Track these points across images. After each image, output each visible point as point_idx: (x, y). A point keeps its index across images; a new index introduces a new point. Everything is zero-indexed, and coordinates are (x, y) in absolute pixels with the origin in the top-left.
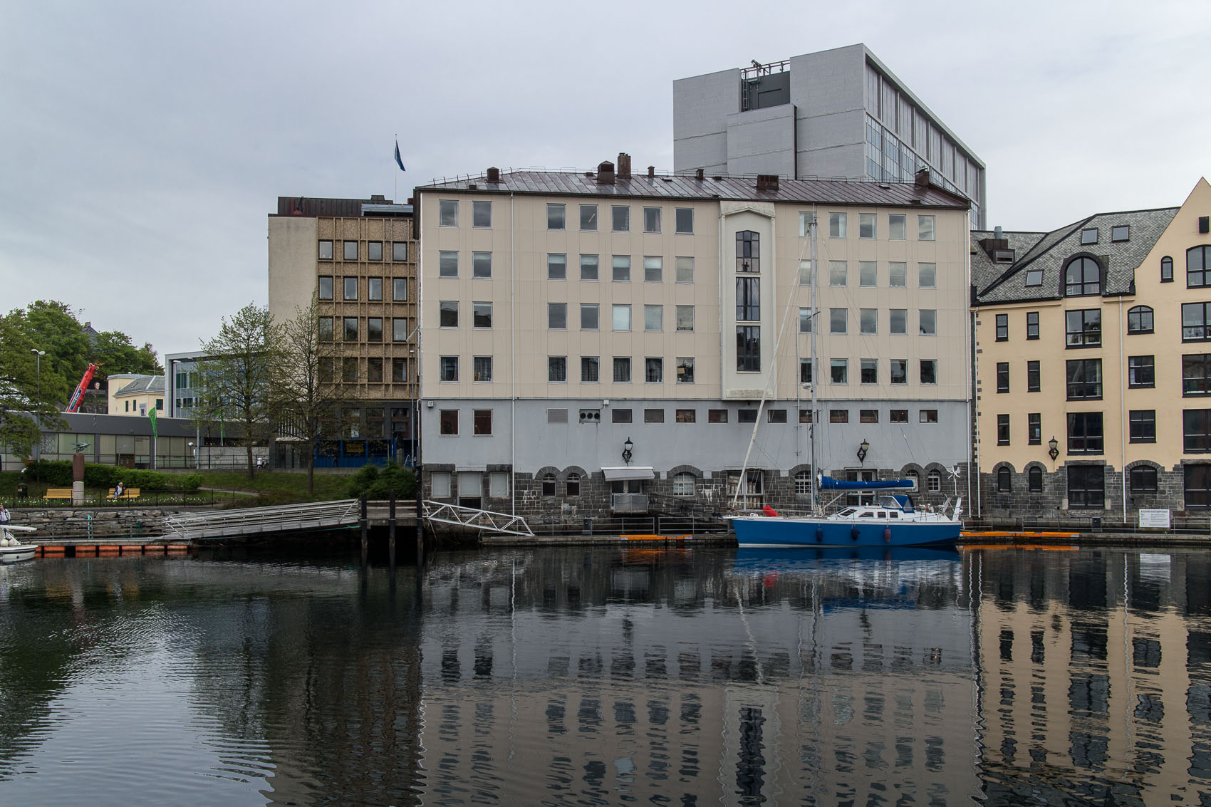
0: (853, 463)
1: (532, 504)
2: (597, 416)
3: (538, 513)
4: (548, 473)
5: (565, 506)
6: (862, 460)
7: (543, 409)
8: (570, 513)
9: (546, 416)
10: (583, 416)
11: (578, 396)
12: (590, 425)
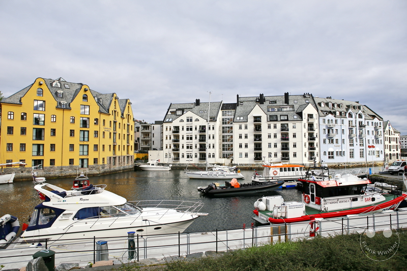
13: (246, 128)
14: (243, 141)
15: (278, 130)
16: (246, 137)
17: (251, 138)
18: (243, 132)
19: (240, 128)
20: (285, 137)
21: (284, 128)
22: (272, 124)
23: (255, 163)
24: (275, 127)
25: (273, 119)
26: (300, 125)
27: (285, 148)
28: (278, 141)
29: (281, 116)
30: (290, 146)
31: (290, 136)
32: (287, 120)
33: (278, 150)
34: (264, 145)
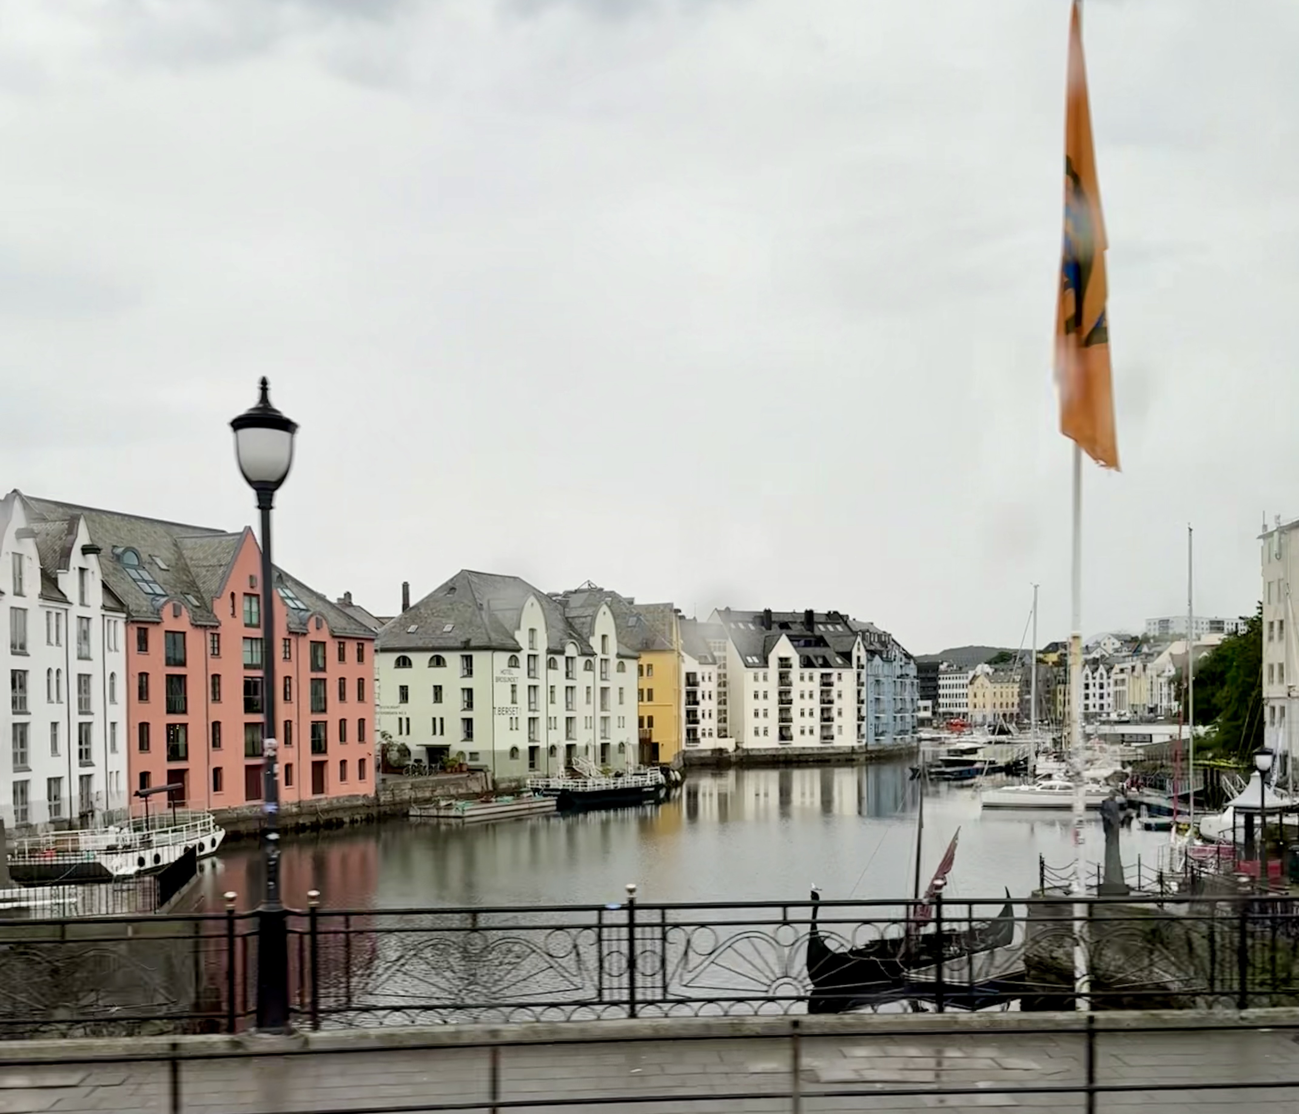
13: (765, 678)
14: (761, 704)
15: (816, 686)
16: (766, 697)
17: (774, 697)
18: (761, 687)
19: (756, 679)
20: (826, 700)
21: (826, 682)
22: (807, 672)
23: (780, 746)
24: (811, 678)
25: (807, 663)
26: (849, 675)
27: (826, 718)
28: (816, 704)
29: (816, 658)
30: (834, 713)
31: (834, 695)
32: (830, 667)
33: (816, 722)
34: (795, 712)
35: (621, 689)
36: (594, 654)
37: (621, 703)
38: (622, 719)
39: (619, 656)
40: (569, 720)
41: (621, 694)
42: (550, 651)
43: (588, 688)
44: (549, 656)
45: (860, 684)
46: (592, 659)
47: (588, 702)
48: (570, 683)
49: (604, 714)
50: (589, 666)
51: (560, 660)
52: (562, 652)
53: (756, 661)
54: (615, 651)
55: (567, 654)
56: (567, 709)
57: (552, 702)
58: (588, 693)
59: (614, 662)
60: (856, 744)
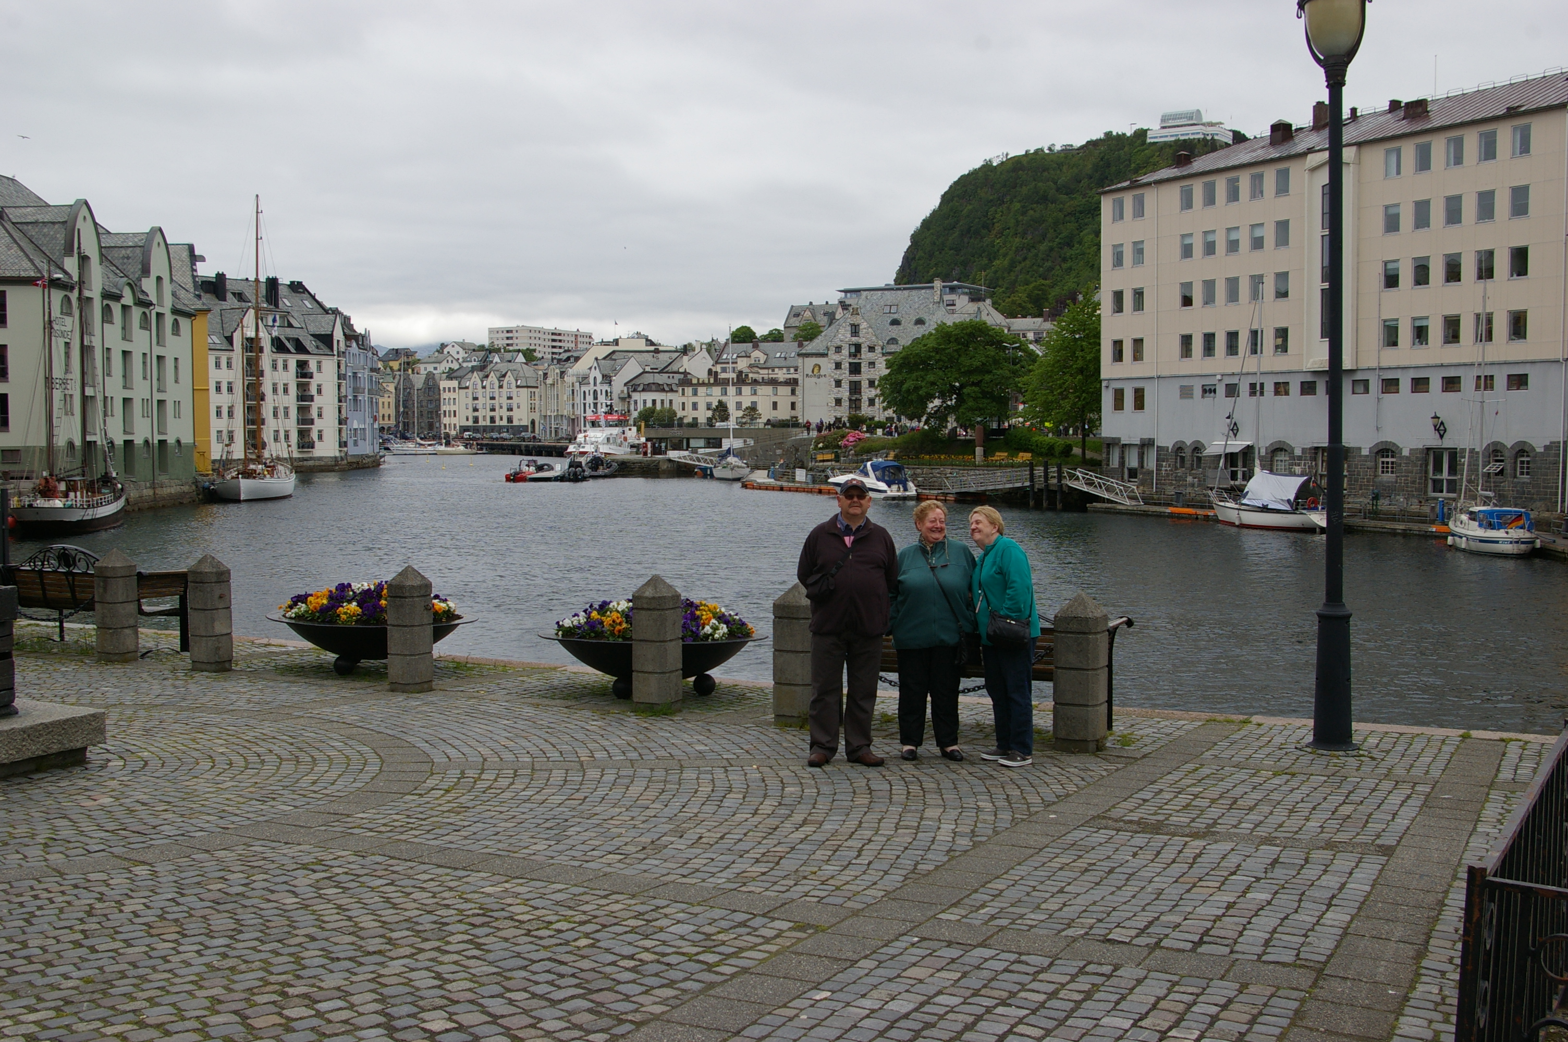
0: (1432, 440)
1: (1168, 475)
2: (1215, 391)
3: (1171, 484)
4: (1179, 448)
5: (1189, 479)
6: (1441, 437)
7: (1175, 386)
8: (1193, 485)
9: (1178, 393)
10: (1204, 391)
11: (1199, 372)
12: (1209, 399)
13: (229, 365)
14: (225, 400)
15: (290, 377)
16: (230, 389)
17: (240, 390)
18: (224, 376)
19: (218, 365)
20: (304, 396)
21: (303, 370)
22: (281, 358)
24: (285, 367)
25: (279, 346)
26: (329, 365)
27: (305, 419)
28: (291, 401)
29: (288, 339)
30: (314, 413)
31: (313, 390)
32: (308, 353)
33: (291, 424)
34: (267, 411)
35: (176, 359)
36: (151, 304)
37: (176, 381)
38: (177, 404)
39: (175, 311)
40: (127, 401)
41: (176, 367)
42: (106, 295)
43: (144, 354)
44: (105, 302)
45: (340, 377)
46: (147, 311)
47: (145, 378)
48: (127, 347)
49: (161, 396)
50: (145, 323)
51: (116, 308)
52: (117, 298)
53: (217, 341)
54: (170, 306)
55: (124, 301)
56: (125, 387)
57: (109, 375)
58: (144, 363)
59: (169, 319)
60: (338, 454)
